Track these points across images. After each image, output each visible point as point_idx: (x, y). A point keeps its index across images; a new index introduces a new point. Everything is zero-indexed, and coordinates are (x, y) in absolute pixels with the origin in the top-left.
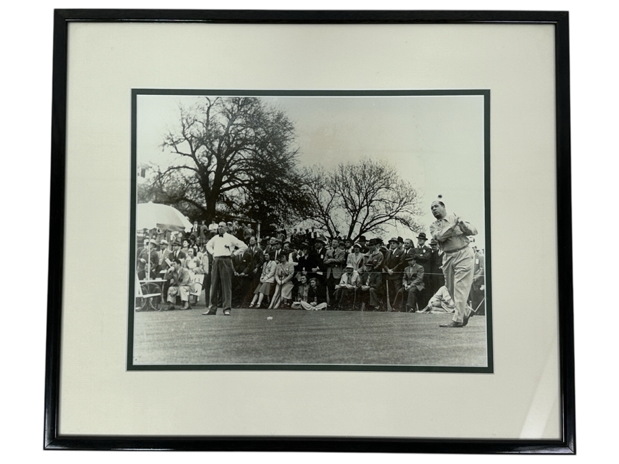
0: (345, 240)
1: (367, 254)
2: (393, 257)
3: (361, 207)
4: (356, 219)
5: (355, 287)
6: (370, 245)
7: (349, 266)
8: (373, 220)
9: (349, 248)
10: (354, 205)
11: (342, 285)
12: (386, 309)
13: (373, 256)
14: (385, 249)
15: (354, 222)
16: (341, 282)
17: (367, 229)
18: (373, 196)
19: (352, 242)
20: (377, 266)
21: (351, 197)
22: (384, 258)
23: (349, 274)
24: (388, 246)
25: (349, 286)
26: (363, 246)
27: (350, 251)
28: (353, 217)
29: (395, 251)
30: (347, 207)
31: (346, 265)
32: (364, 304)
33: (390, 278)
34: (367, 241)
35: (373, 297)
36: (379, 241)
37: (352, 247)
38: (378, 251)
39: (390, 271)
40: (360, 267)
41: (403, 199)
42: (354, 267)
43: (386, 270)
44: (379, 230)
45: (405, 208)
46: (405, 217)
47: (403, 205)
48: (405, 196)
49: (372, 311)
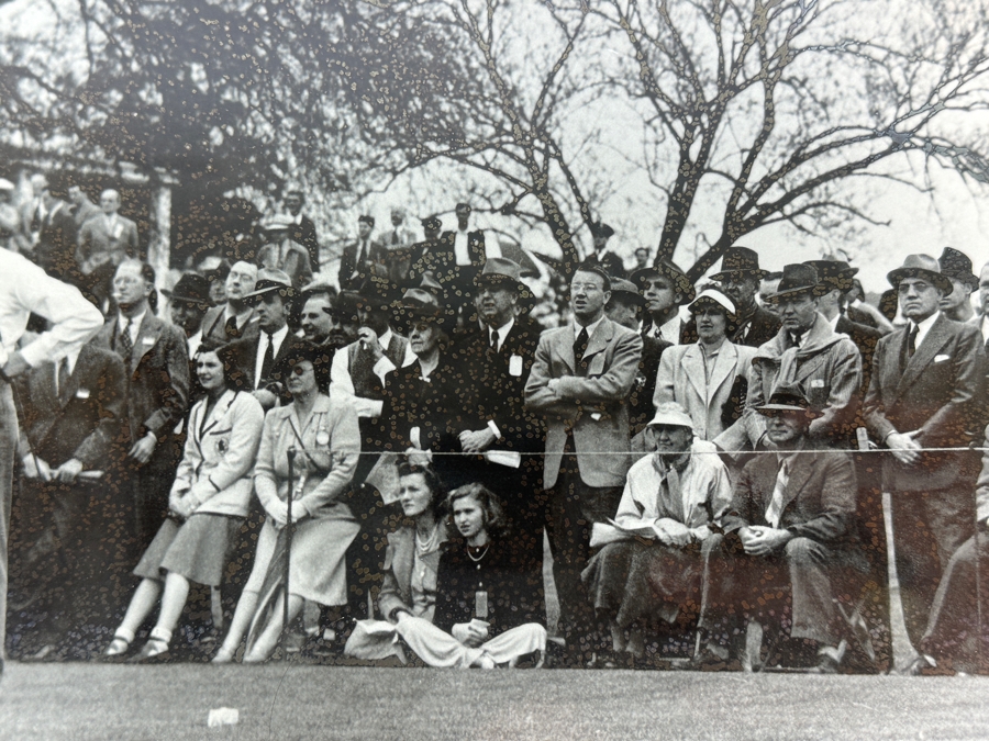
0: (640, 275)
1: (767, 349)
2: (915, 365)
3: (729, 89)
4: (704, 155)
5: (702, 532)
6: (782, 301)
7: (667, 414)
8: (797, 160)
9: (662, 317)
10: (694, 80)
11: (633, 524)
12: (884, 662)
13: (801, 361)
14: (869, 319)
15: (692, 172)
16: (626, 504)
17: (768, 209)
18: (797, 28)
19: (683, 286)
20: (827, 416)
21: (676, 36)
22: (869, 369)
23: (667, 460)
24: (888, 304)
25: (670, 530)
26: (744, 306)
27: (670, 331)
28: (685, 144)
29: (925, 327)
30: (652, 91)
31: (652, 412)
32: (755, 634)
33: (904, 484)
34: (768, 276)
35: (810, 591)
36: (834, 276)
37: (684, 313)
38: (828, 331)
39: (903, 444)
40: (728, 419)
41: (966, 37)
42: (698, 422)
43: (876, 436)
44: (833, 214)
45: (979, 89)
46: (980, 137)
47: (967, 74)
48: (977, 25)
49: (806, 672)
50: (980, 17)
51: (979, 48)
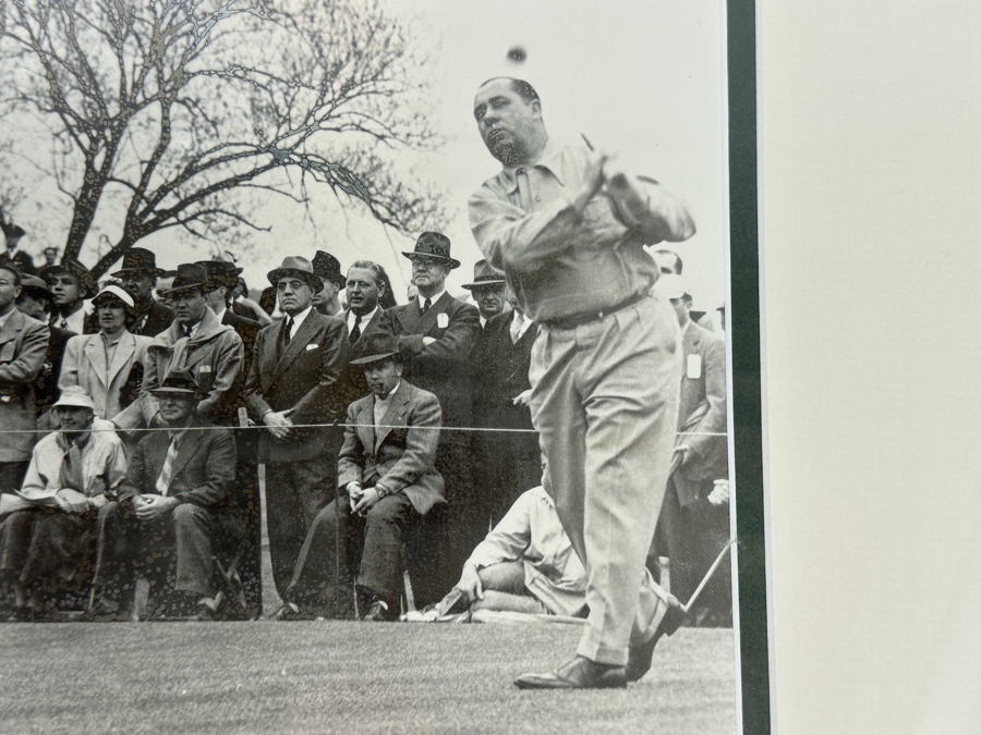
0: (48, 272)
1: (161, 339)
2: (289, 353)
3: (130, 106)
4: (107, 164)
5: (99, 501)
6: (176, 296)
7: (71, 396)
8: (190, 171)
9: (67, 309)
10: (98, 98)
11: (37, 495)
12: (255, 608)
13: (191, 349)
14: (251, 312)
15: (96, 181)
16: (31, 477)
17: (165, 214)
18: (191, 53)
19: (87, 282)
20: (213, 397)
21: (82, 57)
22: (249, 356)
23: (70, 437)
24: (267, 300)
25: (70, 499)
26: (142, 300)
27: (75, 323)
28: (90, 154)
29: (299, 320)
30: (60, 107)
31: (57, 394)
32: (142, 588)
33: (278, 456)
34: (164, 274)
35: (192, 549)
36: (221, 275)
37: (88, 306)
38: (216, 323)
39: (277, 421)
40: (125, 401)
41: (339, 66)
42: (98, 403)
43: (255, 415)
44: (222, 220)
45: (349, 113)
46: (349, 154)
47: (339, 99)
48: (349, 54)
49: (186, 620)
50: (352, 48)
51: (350, 76)
